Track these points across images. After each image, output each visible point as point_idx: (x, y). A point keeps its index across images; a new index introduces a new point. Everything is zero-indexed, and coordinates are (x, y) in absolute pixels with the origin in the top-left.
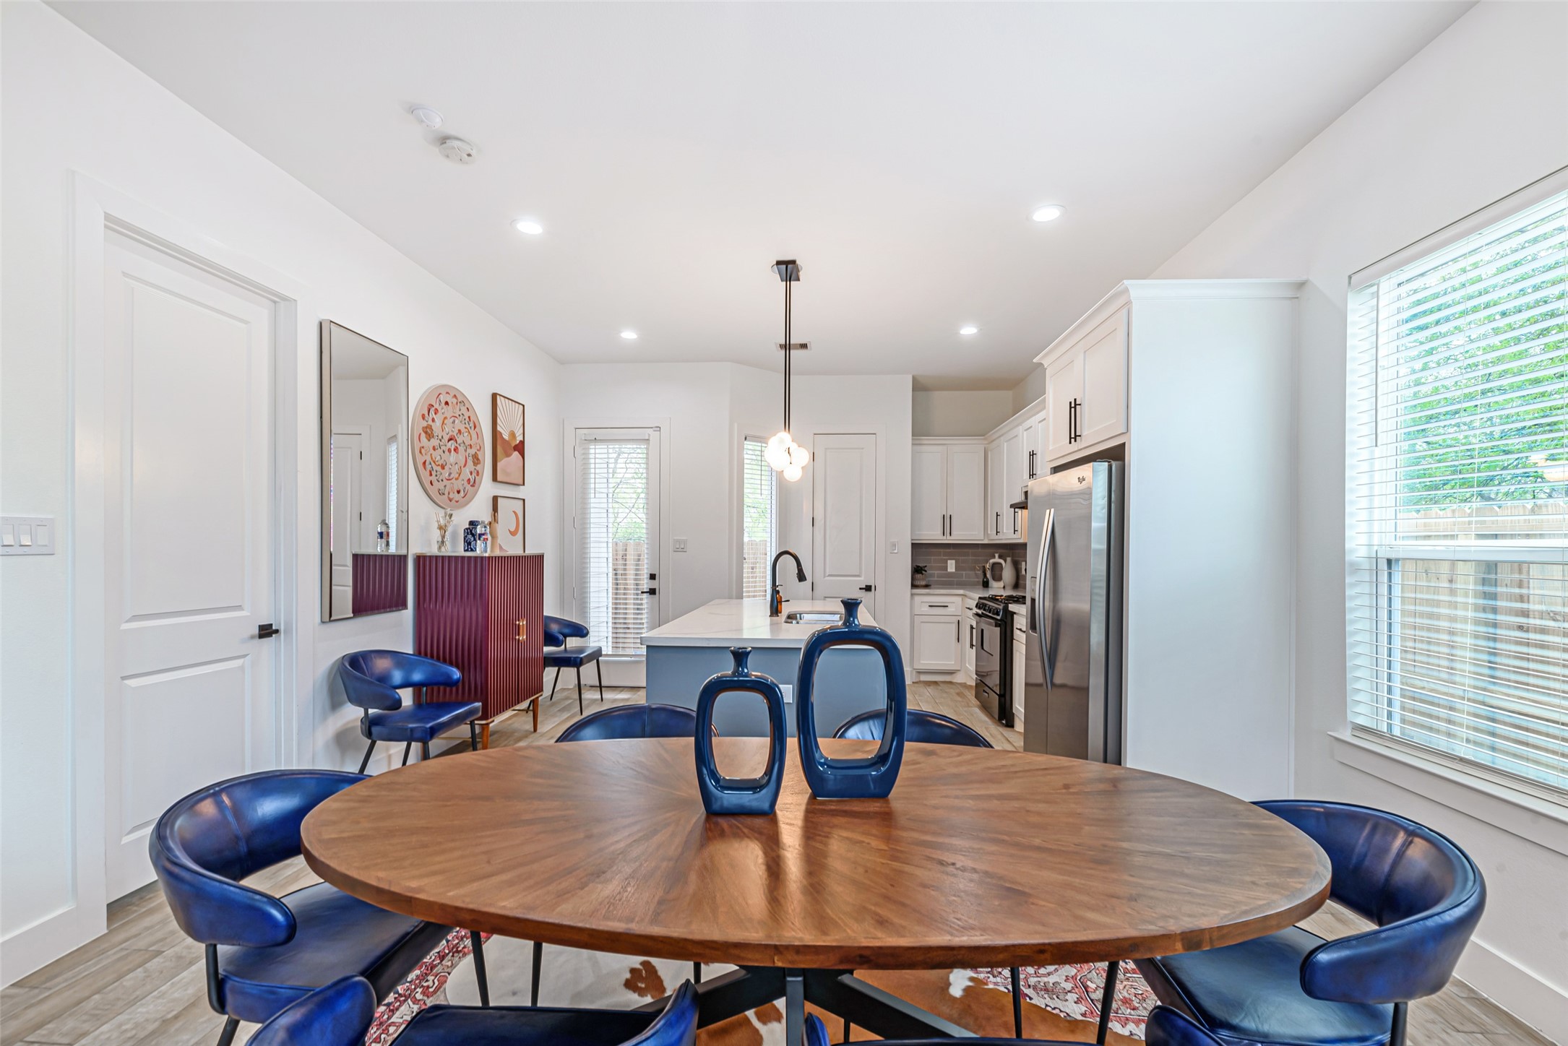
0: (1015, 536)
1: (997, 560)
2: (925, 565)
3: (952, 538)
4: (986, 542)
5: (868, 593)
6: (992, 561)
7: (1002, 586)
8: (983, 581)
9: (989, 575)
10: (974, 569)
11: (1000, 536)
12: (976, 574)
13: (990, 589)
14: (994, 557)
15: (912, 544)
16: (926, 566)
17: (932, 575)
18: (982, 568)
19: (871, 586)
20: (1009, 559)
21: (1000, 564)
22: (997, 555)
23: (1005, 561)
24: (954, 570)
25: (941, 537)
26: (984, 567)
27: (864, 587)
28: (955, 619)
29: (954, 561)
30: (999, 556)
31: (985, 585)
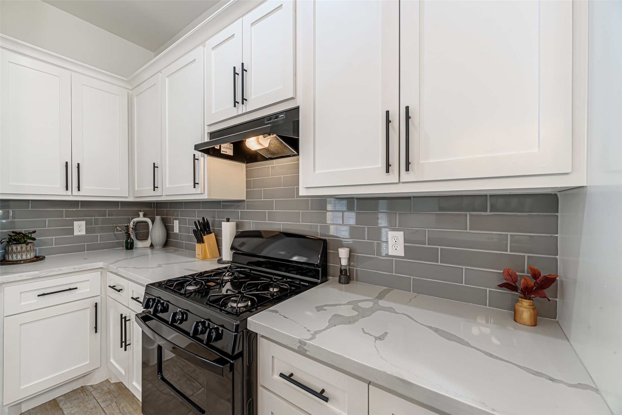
0: (194, 191)
1: (141, 218)
2: (32, 230)
3: (80, 193)
4: (131, 199)
6: (136, 220)
7: (149, 245)
8: (127, 242)
9: (133, 236)
10: (114, 229)
11: (158, 192)
12: (115, 235)
13: (134, 250)
14: (138, 216)
16: (34, 232)
17: (44, 243)
18: (125, 228)
20: (158, 218)
21: (146, 222)
22: (141, 214)
23: (153, 222)
24: (84, 233)
25: (64, 192)
26: (128, 226)
28: (90, 303)
29: (84, 223)
30: (145, 216)
31: (130, 246)
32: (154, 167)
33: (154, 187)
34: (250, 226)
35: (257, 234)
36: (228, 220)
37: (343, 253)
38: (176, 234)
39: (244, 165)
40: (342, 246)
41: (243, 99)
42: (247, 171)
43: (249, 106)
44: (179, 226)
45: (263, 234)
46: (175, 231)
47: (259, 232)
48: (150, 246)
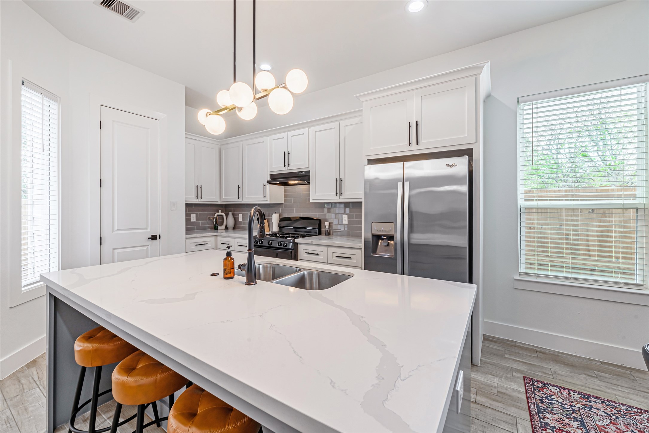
1: (220, 213)
3: (202, 200)
4: (219, 203)
5: (154, 241)
6: (218, 214)
8: (215, 226)
10: (208, 219)
11: (240, 199)
13: (217, 230)
14: (218, 212)
15: (186, 204)
19: (156, 236)
20: (230, 213)
21: (223, 216)
22: (220, 211)
23: (227, 215)
24: (195, 220)
27: (151, 237)
29: (195, 215)
30: (222, 212)
31: (216, 228)
32: (239, 187)
33: (239, 197)
34: (286, 215)
35: (289, 219)
36: (276, 213)
37: (327, 224)
38: (241, 222)
39: (283, 187)
40: (327, 221)
41: (288, 165)
42: (284, 190)
43: (290, 167)
44: (243, 218)
45: (292, 219)
46: (240, 220)
47: (290, 217)
48: (225, 229)
